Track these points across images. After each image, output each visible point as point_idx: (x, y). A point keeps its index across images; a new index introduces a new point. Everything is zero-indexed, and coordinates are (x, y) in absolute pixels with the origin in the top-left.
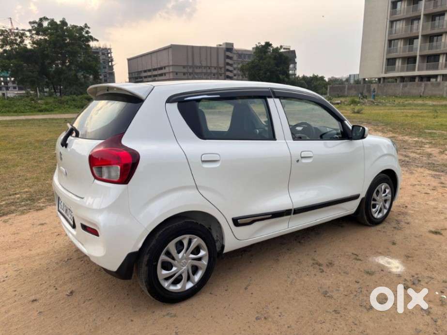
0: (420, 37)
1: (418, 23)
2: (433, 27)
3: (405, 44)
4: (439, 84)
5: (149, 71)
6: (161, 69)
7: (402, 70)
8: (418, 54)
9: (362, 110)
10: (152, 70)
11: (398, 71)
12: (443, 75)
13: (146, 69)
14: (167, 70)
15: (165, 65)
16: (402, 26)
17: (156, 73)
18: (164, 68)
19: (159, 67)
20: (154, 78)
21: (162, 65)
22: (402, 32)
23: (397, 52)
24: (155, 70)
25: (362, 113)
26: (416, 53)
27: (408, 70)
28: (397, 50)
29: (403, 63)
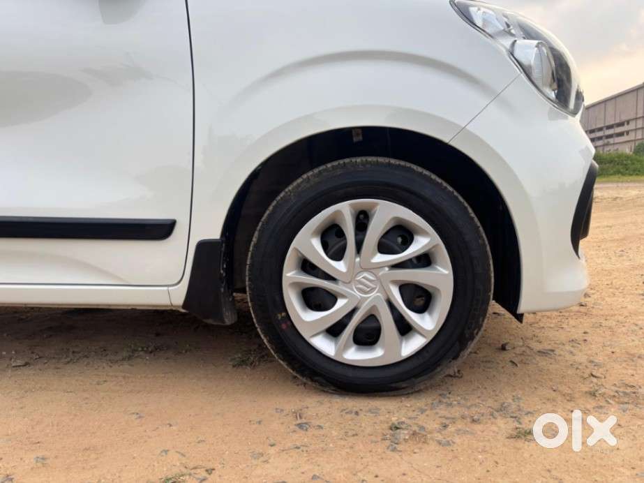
5: (600, 129)
6: (621, 124)
10: (605, 129)
13: (594, 127)
14: (632, 126)
15: (627, 118)
17: (610, 132)
18: (626, 123)
19: (618, 121)
20: (606, 141)
21: (624, 118)
24: (609, 127)
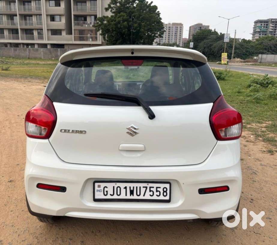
0: (18, 15)
1: (14, 5)
2: (25, 10)
3: (8, 19)
4: (37, 50)
7: (10, 39)
8: (19, 28)
9: (9, 68)
11: (7, 39)
12: (38, 44)
16: (4, 5)
22: (4, 10)
23: (3, 24)
25: (9, 70)
26: (18, 27)
27: (13, 39)
28: (3, 23)
29: (9, 33)
